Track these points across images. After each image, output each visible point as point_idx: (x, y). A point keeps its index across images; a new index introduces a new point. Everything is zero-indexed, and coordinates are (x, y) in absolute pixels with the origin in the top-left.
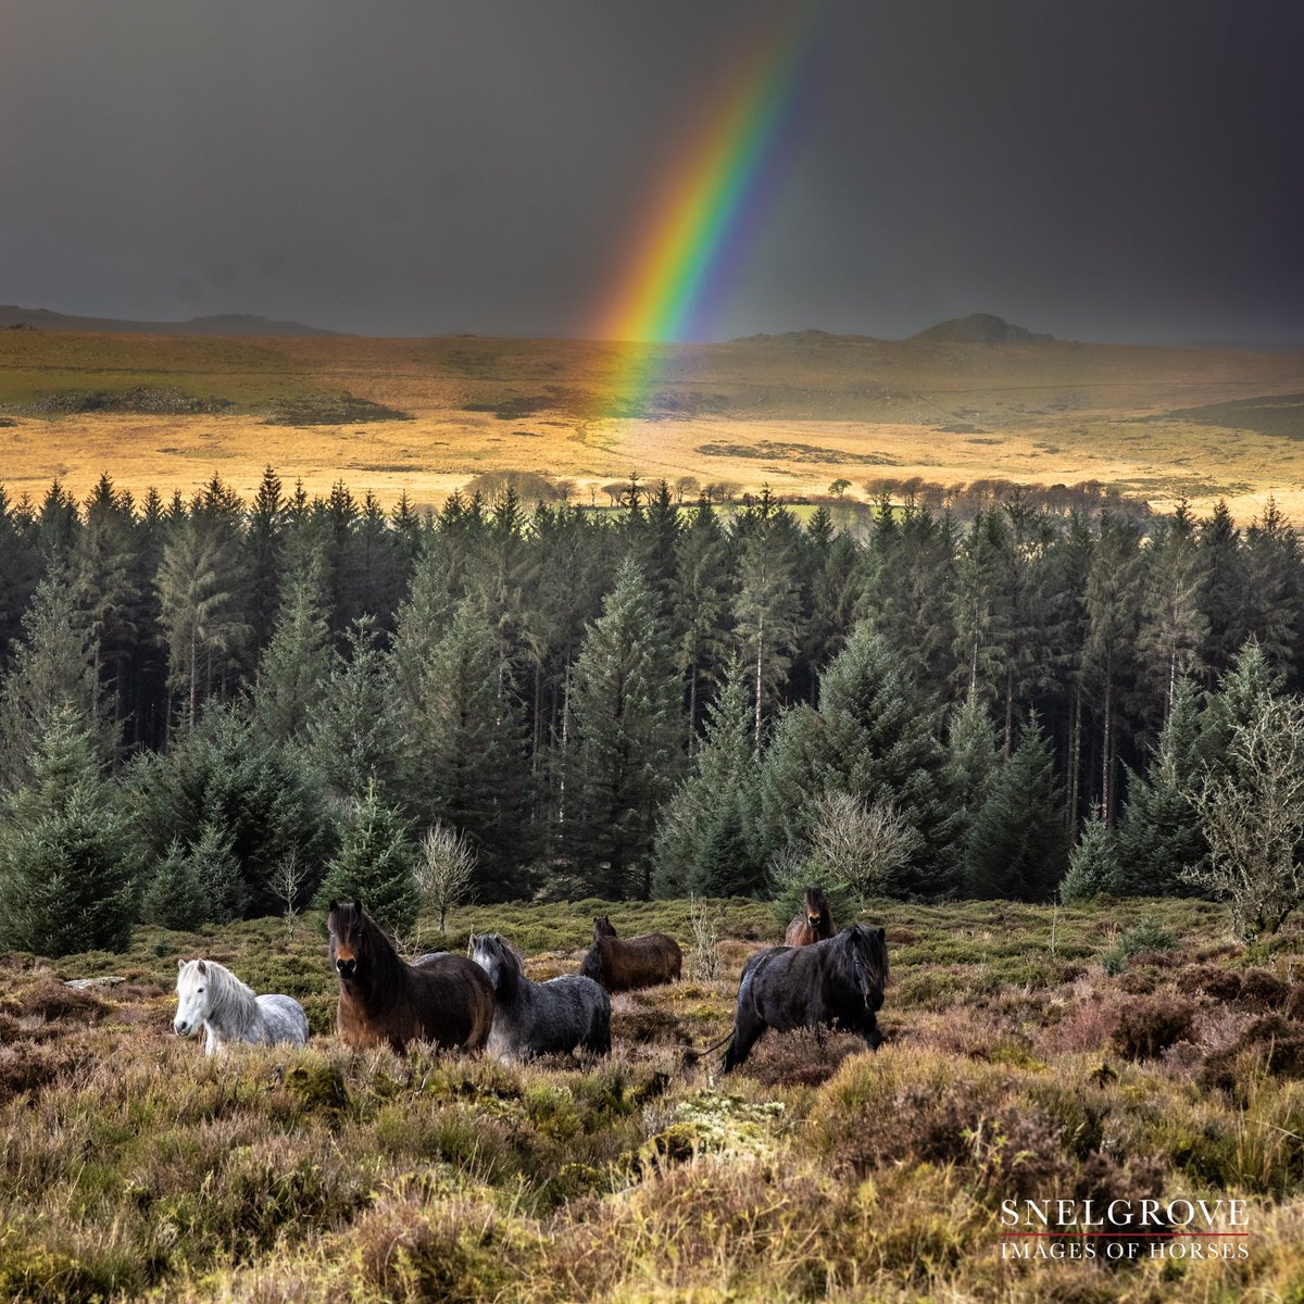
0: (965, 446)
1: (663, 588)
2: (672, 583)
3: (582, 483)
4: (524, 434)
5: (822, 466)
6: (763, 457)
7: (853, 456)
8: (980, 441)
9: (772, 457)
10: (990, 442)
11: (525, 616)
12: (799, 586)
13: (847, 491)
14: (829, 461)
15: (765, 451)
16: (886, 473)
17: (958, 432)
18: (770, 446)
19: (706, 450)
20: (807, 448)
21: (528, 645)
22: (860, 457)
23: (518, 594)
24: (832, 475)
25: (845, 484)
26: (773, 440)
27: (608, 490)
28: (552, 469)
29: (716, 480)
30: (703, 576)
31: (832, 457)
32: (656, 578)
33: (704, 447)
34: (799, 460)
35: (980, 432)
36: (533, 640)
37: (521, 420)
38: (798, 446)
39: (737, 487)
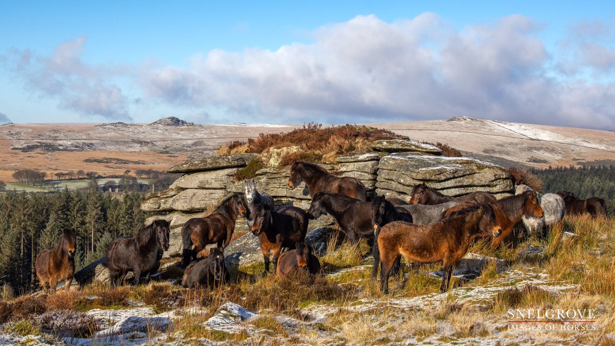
0: (167, 158)
1: (66, 214)
2: (69, 213)
3: (48, 172)
4: (30, 157)
5: (123, 165)
6: (104, 162)
7: (132, 162)
8: (171, 156)
9: (107, 162)
10: (174, 157)
11: (28, 223)
12: (102, 213)
13: (129, 174)
14: (125, 163)
15: (105, 161)
16: (142, 166)
17: (165, 154)
18: (107, 159)
19: (87, 161)
20: (118, 160)
21: (30, 231)
22: (134, 162)
23: (26, 217)
24: (126, 168)
25: (129, 171)
26: (108, 157)
27: (56, 175)
28: (39, 168)
29: (90, 171)
30: (77, 211)
31: (126, 162)
32: (64, 212)
33: (86, 160)
34: (115, 163)
35: (171, 153)
36: (31, 229)
37: (29, 152)
38: (115, 159)
39: (96, 173)
